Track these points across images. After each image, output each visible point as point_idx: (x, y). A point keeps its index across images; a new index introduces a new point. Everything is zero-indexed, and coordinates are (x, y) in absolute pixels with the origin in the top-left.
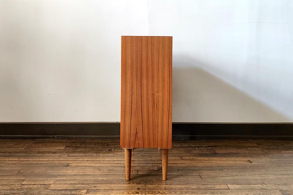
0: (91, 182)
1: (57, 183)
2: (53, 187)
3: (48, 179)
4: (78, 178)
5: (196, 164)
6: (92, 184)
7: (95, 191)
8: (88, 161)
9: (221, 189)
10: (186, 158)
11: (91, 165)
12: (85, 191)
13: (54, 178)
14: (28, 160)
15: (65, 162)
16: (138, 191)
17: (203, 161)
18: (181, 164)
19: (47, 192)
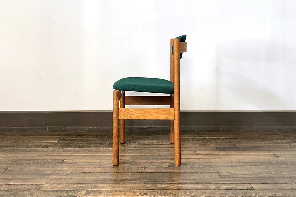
0: (91, 182)
1: (51, 182)
2: (46, 187)
3: (39, 178)
4: (75, 177)
5: (213, 160)
6: (92, 184)
7: (95, 192)
8: (85, 156)
9: (245, 189)
10: (201, 152)
11: (90, 161)
12: (84, 192)
13: (47, 177)
14: (15, 155)
15: (59, 158)
16: (146, 192)
17: (220, 156)
18: (195, 159)
19: (40, 194)
